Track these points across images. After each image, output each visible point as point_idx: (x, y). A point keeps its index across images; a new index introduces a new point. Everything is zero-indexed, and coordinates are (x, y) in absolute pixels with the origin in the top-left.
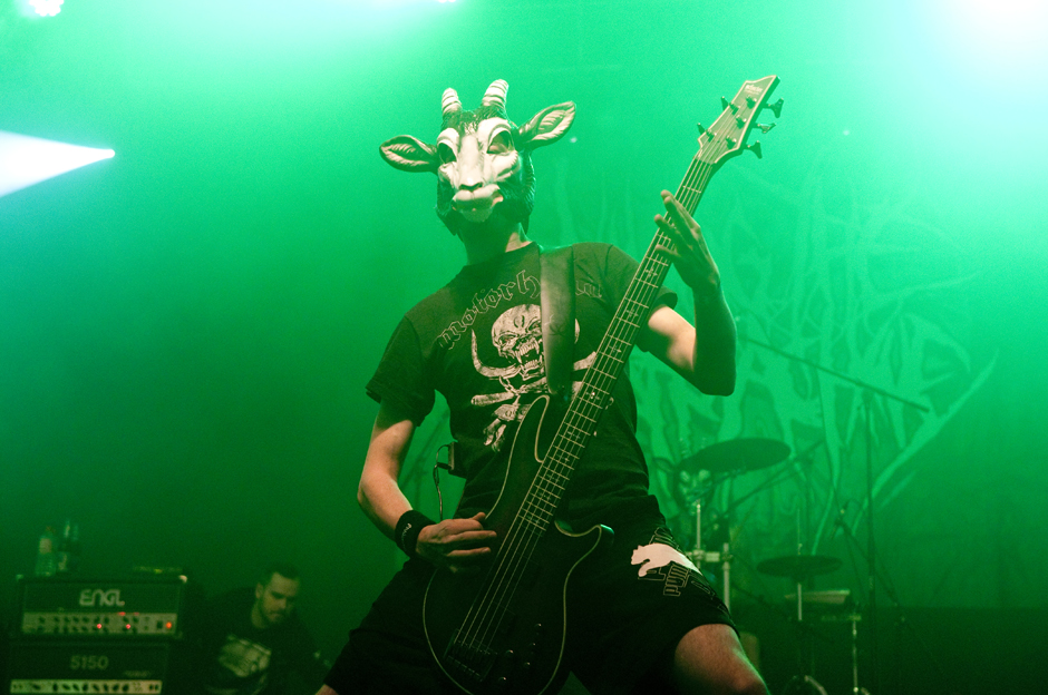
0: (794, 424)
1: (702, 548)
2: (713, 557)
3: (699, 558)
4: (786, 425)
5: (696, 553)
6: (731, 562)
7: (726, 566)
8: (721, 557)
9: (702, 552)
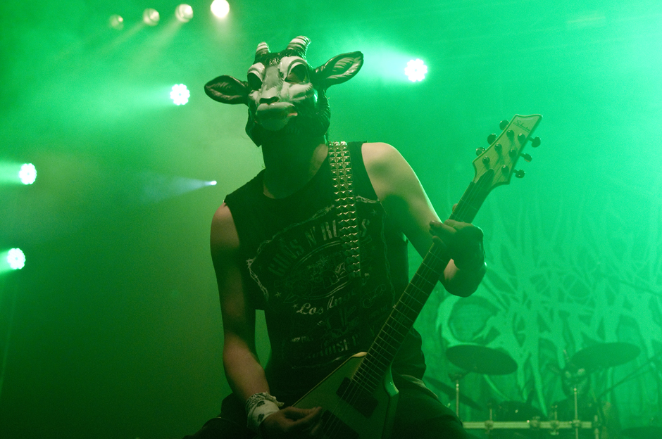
0: (655, 343)
1: (578, 419)
2: (587, 425)
3: (577, 425)
4: (649, 344)
5: (575, 422)
6: (600, 429)
7: (597, 431)
8: (592, 424)
9: (578, 421)
